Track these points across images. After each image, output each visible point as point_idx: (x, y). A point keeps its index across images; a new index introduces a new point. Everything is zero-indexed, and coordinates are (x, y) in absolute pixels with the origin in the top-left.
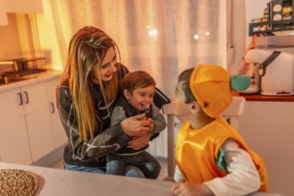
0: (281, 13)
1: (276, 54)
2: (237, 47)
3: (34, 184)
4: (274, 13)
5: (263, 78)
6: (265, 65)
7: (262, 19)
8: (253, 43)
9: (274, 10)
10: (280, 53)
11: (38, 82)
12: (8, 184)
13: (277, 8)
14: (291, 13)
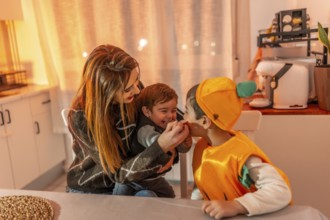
0: (291, 23)
1: (288, 66)
2: (242, 59)
3: (49, 211)
4: (284, 24)
5: (275, 91)
6: (277, 78)
7: (270, 30)
8: (260, 54)
9: (284, 20)
10: (291, 65)
11: (22, 99)
12: (19, 211)
13: (287, 19)
14: (301, 24)
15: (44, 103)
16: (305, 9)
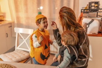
0: (94, 6)
5: (88, 28)
7: (86, 8)
8: (82, 15)
9: (92, 5)
10: (94, 20)
11: (2, 25)
13: (93, 4)
14: (97, 7)
15: (9, 27)
16: (99, 2)
